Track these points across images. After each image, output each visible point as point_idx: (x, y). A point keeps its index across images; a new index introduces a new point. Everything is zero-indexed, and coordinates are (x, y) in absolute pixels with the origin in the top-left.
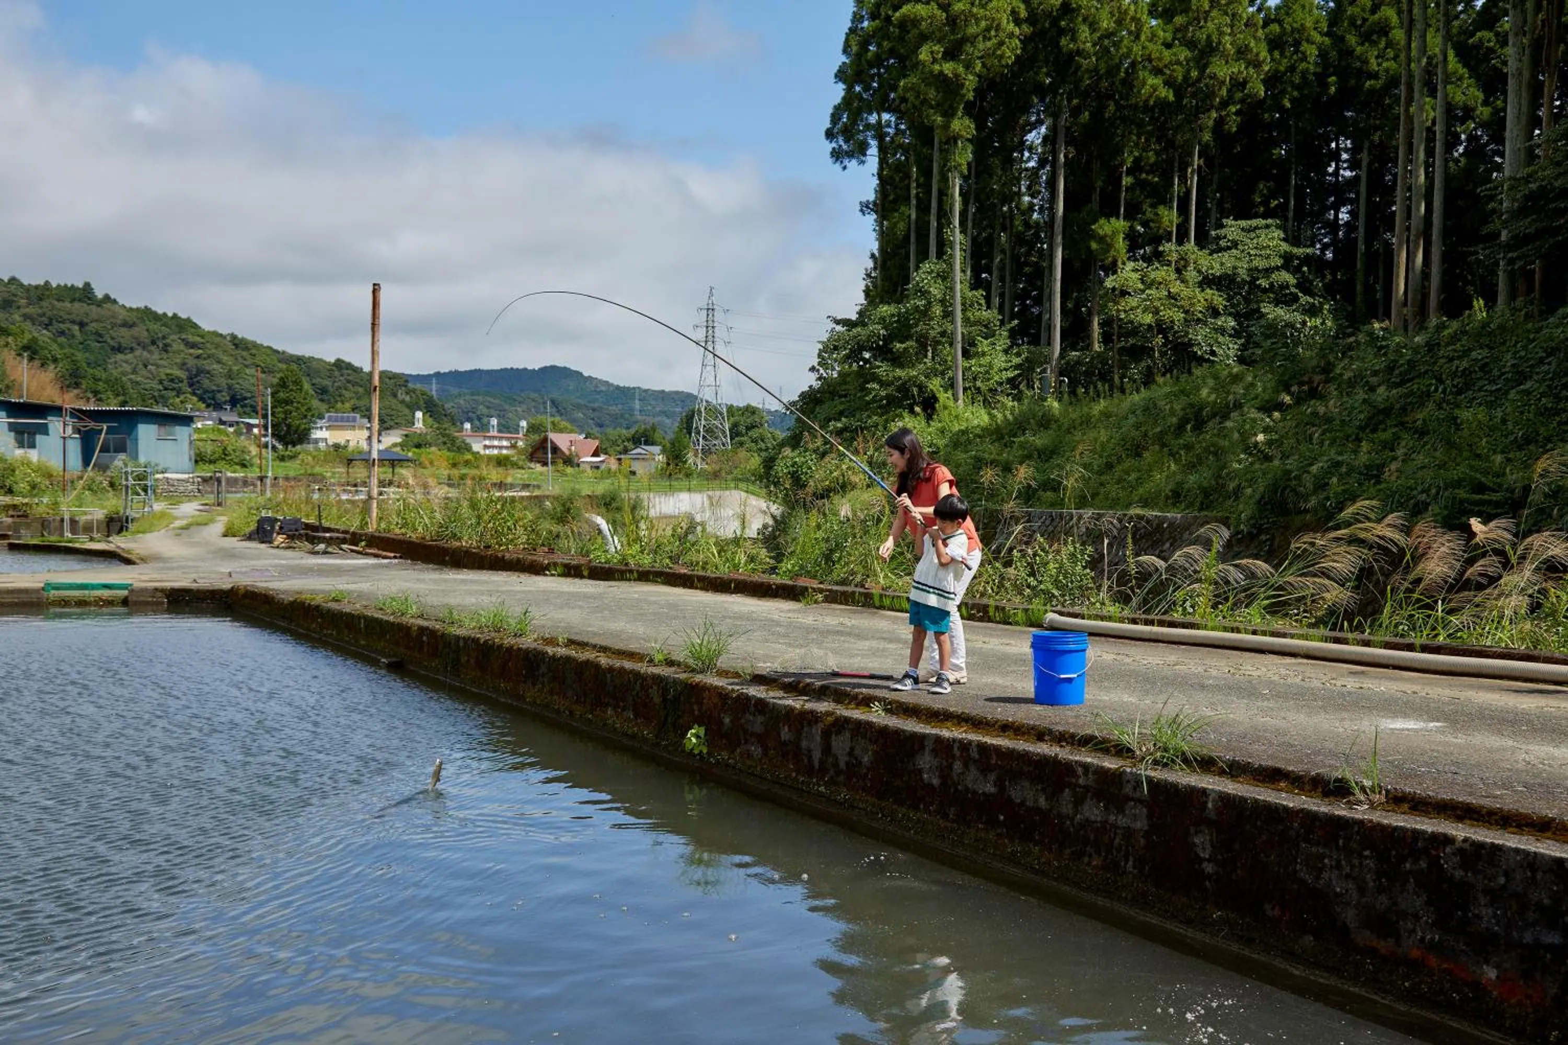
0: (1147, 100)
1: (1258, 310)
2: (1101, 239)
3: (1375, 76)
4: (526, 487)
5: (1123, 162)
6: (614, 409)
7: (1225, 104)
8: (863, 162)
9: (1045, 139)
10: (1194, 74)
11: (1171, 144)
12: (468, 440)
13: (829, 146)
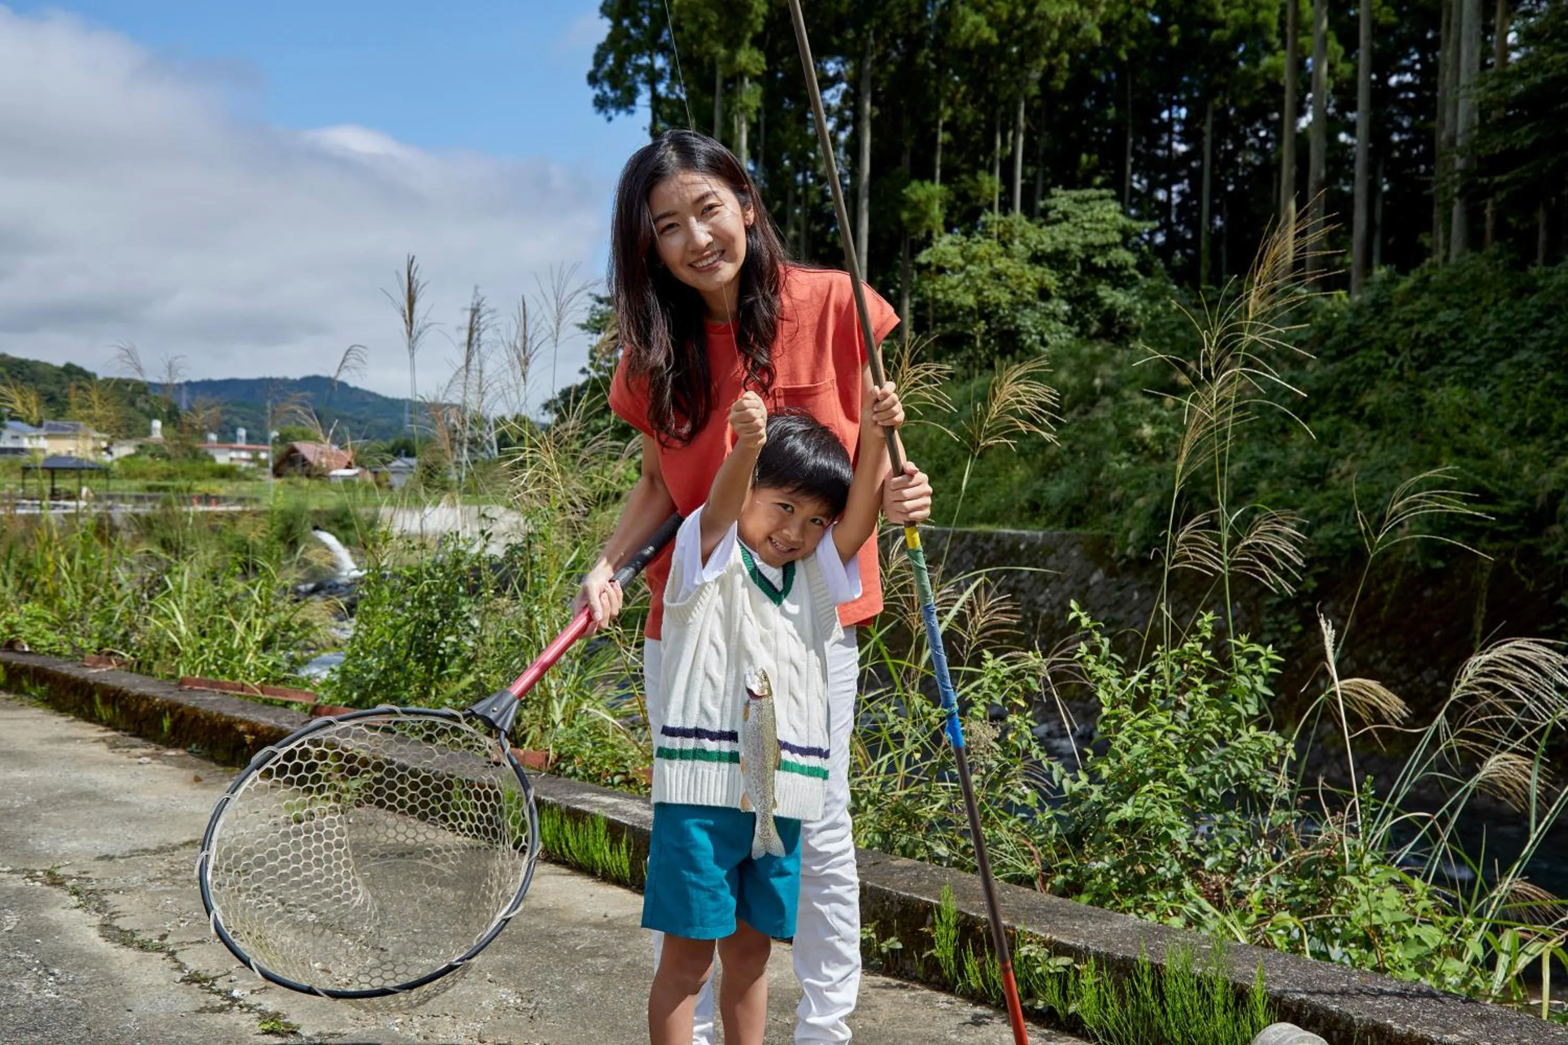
0: (967, 42)
1: (1093, 294)
2: (915, 206)
3: (1222, 25)
4: (241, 500)
5: (939, 115)
6: (383, 422)
7: (1054, 52)
8: (631, 112)
9: (845, 97)
10: (1021, 12)
11: (992, 100)
12: (211, 452)
13: (592, 93)
